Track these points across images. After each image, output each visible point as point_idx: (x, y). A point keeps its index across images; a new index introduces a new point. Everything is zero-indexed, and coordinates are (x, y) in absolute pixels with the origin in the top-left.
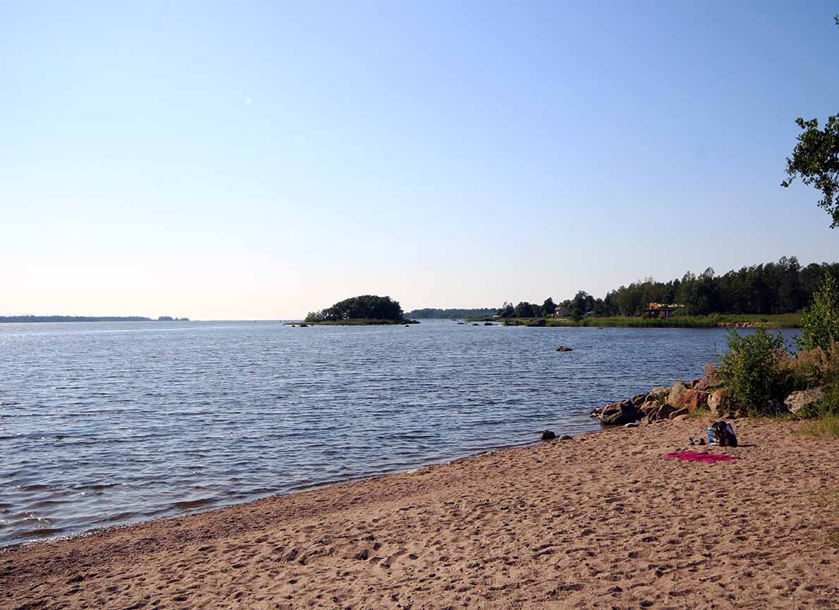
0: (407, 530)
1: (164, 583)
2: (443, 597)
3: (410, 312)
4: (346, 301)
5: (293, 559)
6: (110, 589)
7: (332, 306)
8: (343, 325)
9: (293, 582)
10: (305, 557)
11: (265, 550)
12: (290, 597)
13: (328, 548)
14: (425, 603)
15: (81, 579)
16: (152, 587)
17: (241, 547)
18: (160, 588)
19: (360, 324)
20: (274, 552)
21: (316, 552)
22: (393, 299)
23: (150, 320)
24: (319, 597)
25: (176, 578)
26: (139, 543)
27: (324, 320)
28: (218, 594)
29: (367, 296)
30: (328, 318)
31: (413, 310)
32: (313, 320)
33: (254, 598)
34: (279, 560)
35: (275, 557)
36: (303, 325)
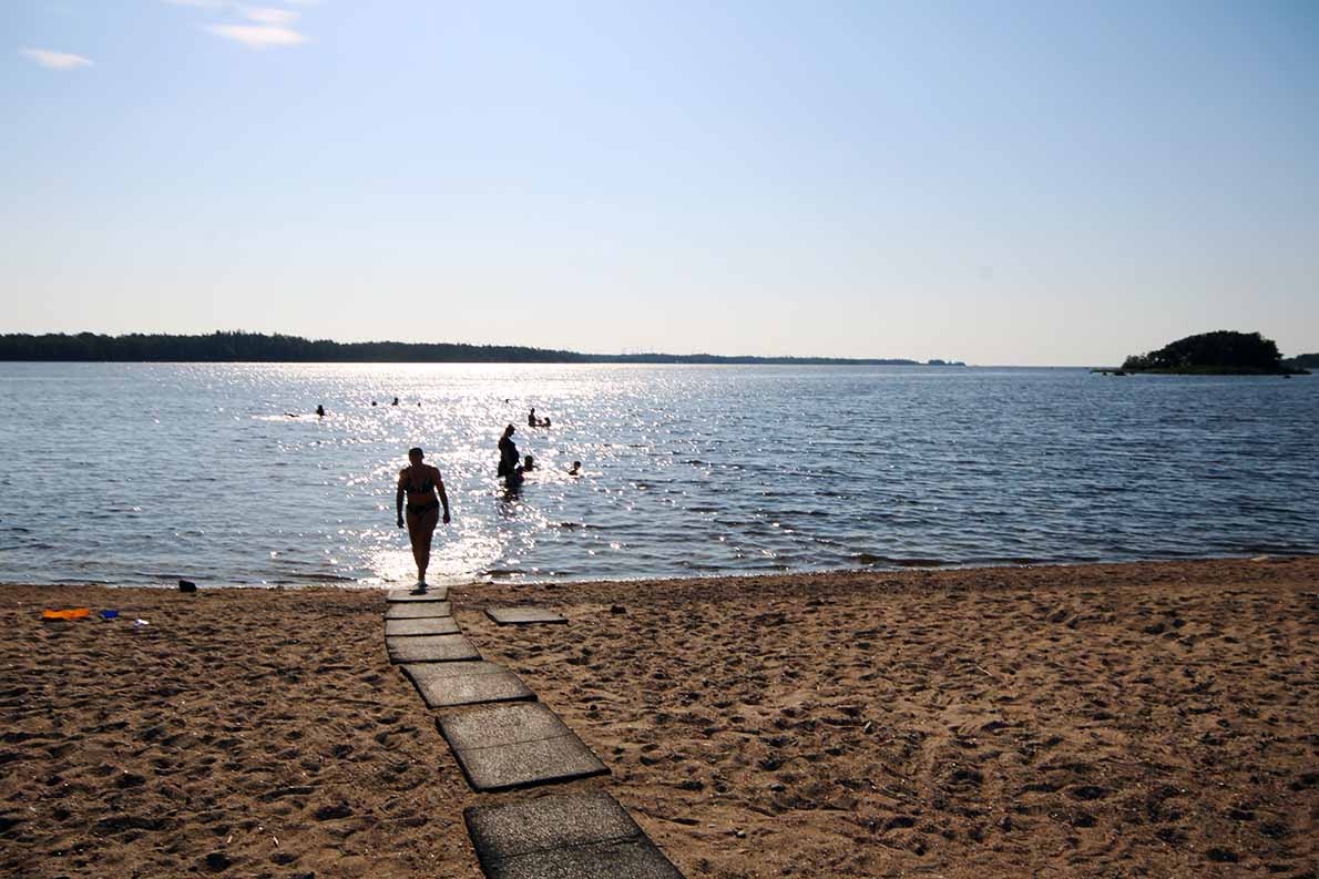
0: (1229, 614)
1: (903, 618)
2: (1264, 685)
3: (1294, 356)
4: (1186, 339)
5: (1060, 622)
6: (846, 615)
7: (1163, 347)
8: (1180, 373)
9: (1053, 640)
10: (1075, 621)
11: (1026, 607)
12: (1046, 651)
13: (1108, 615)
14: (1232, 684)
15: (819, 603)
16: (890, 620)
17: (996, 601)
18: (898, 622)
19: (1207, 374)
20: (1036, 611)
21: (1091, 617)
22: (1266, 336)
23: (918, 364)
24: (1084, 657)
25: (917, 616)
26: (882, 584)
27: (1151, 367)
28: (962, 636)
29: (1221, 332)
30: (1158, 364)
31: (1301, 353)
32: (1133, 366)
33: (1003, 646)
34: (1041, 619)
35: (1036, 615)
36: (1119, 372)
